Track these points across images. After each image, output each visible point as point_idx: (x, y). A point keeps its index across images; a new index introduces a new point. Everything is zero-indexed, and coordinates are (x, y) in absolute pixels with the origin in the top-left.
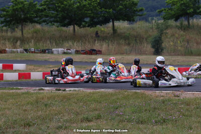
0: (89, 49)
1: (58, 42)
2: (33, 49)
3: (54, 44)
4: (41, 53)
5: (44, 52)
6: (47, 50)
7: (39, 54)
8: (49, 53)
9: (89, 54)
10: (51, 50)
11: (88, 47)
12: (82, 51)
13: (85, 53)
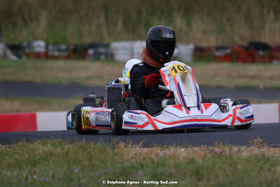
0: (245, 43)
1: (134, 17)
2: (40, 46)
3: (120, 24)
4: (68, 57)
5: (79, 52)
6: (92, 46)
7: (61, 63)
8: (97, 57)
9: (245, 61)
10: (107, 46)
11: (241, 35)
12: (218, 48)
13: (228, 58)
